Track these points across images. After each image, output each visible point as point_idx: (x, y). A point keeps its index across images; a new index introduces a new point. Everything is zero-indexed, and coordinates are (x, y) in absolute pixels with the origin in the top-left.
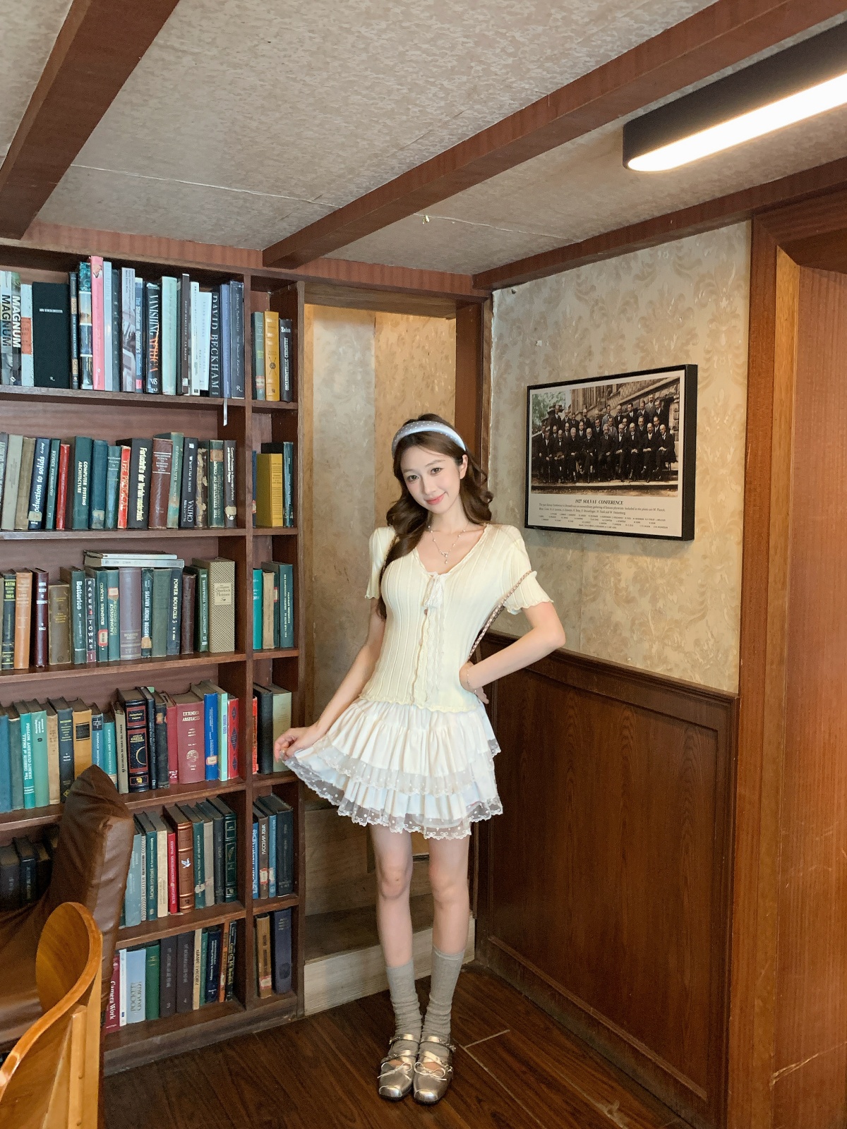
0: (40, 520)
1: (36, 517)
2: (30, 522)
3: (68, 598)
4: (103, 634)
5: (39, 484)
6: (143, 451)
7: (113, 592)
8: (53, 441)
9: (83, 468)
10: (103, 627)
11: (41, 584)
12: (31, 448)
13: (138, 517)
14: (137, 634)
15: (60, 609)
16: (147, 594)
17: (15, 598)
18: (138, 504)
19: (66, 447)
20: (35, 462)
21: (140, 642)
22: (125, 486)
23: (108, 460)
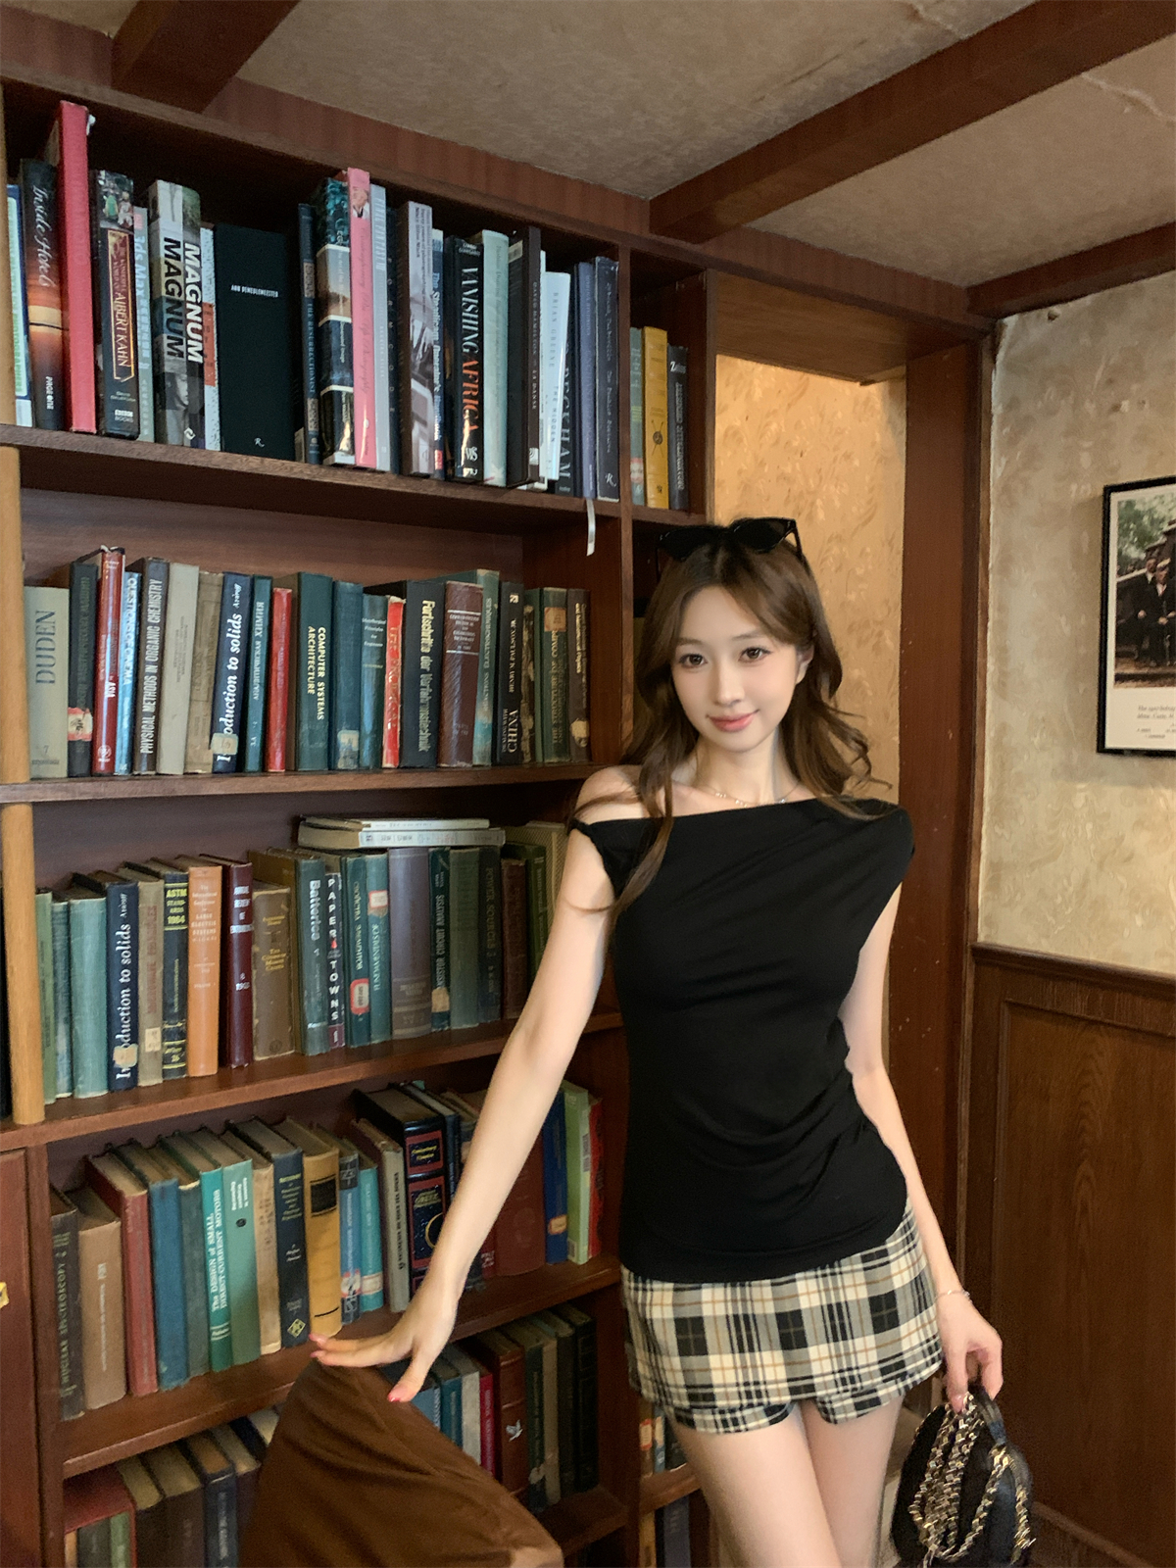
0: (234, 752)
1: (225, 745)
2: (215, 756)
3: (288, 915)
4: (361, 990)
5: (232, 673)
6: (428, 608)
7: (377, 900)
8: (258, 583)
9: (316, 639)
10: (360, 975)
11: (238, 890)
12: (215, 594)
13: (421, 744)
14: (424, 984)
15: (274, 941)
16: (440, 898)
17: (187, 922)
18: (422, 715)
19: (283, 593)
20: (222, 627)
21: (430, 999)
22: (395, 680)
23: (362, 625)
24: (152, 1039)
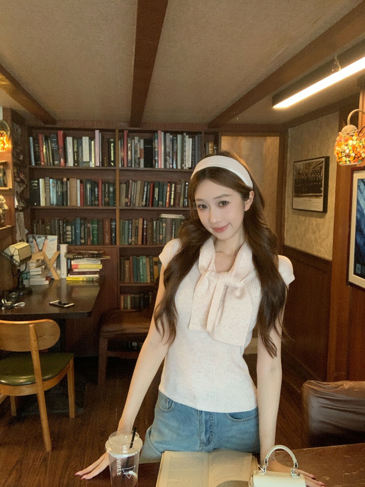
0: (145, 204)
2: (142, 204)
3: (152, 226)
5: (145, 193)
6: (173, 185)
7: (164, 225)
8: (148, 182)
9: (157, 190)
10: (161, 234)
11: (145, 222)
12: (143, 184)
13: (172, 204)
14: (171, 236)
15: (150, 229)
16: (174, 226)
17: (138, 225)
18: (172, 200)
19: (152, 184)
20: (144, 188)
22: (168, 195)
23: (164, 187)
24: (133, 239)
